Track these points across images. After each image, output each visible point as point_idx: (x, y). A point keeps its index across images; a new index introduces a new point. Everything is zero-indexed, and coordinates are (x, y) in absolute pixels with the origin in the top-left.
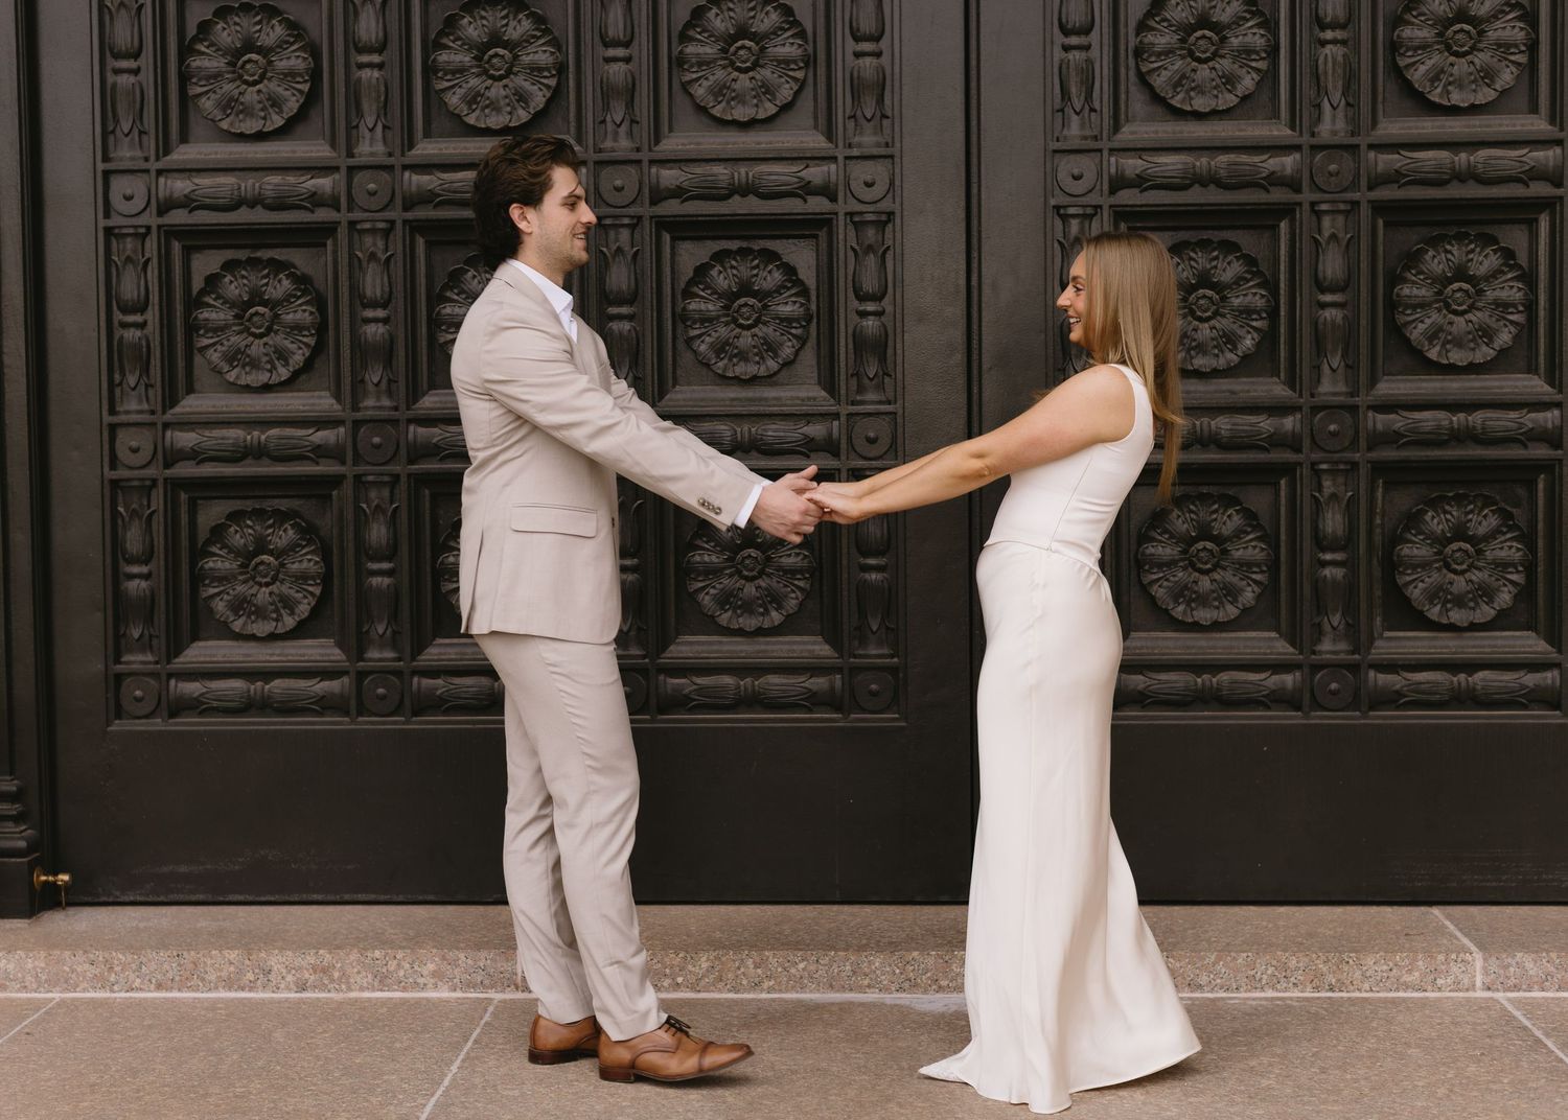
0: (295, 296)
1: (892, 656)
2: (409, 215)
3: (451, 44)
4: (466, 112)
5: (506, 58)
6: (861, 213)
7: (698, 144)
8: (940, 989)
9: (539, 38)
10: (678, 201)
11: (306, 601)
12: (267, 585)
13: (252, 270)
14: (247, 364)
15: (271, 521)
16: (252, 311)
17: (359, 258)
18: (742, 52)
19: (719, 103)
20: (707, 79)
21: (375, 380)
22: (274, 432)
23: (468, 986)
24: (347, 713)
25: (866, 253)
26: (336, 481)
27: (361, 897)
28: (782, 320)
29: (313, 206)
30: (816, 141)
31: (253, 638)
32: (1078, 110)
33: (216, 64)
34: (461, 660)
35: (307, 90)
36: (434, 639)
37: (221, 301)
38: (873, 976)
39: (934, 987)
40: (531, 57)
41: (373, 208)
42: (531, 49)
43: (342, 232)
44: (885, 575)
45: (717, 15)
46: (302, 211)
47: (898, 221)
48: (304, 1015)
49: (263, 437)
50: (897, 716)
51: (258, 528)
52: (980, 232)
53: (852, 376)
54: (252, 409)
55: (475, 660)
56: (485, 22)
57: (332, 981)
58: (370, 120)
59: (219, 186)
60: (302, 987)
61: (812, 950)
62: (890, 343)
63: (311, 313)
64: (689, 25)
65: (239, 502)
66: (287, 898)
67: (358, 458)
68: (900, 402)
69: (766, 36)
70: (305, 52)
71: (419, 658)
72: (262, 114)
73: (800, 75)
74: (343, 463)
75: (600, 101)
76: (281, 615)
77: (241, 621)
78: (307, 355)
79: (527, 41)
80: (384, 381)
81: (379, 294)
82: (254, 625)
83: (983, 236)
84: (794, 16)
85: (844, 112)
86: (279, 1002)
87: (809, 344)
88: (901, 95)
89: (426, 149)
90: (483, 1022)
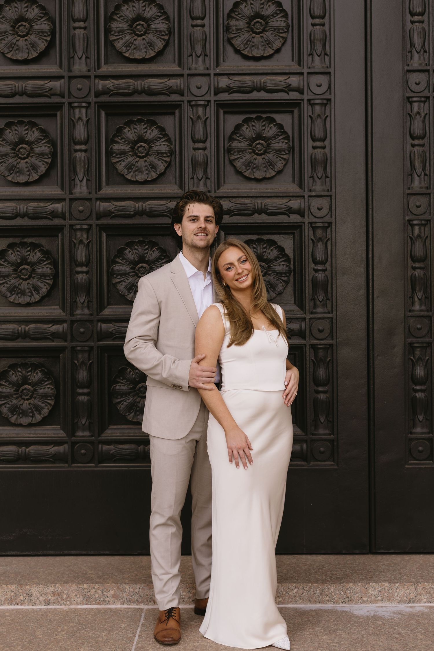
0: (43, 260)
1: (330, 434)
2: (99, 222)
3: (119, 141)
4: (126, 174)
5: (146, 147)
6: (316, 223)
7: (238, 189)
8: (363, 602)
9: (161, 138)
10: (228, 216)
11: (47, 407)
12: (28, 399)
13: (22, 248)
14: (19, 293)
15: (30, 369)
16: (22, 267)
17: (74, 243)
18: (258, 146)
19: (248, 170)
20: (242, 158)
21: (82, 302)
22: (32, 326)
23: (131, 602)
24: (66, 462)
25: (318, 241)
26: (62, 349)
27: (73, 552)
28: (277, 273)
29: (52, 217)
30: (294, 189)
31: (21, 425)
32: (419, 175)
33: (6, 149)
34: (122, 436)
35: (50, 162)
36: (109, 426)
37: (7, 263)
38: (330, 596)
39: (360, 601)
40: (157, 147)
41: (81, 218)
42: (158, 143)
43: (66, 231)
44: (327, 395)
45: (247, 128)
46: (47, 220)
47: (333, 226)
48: (50, 620)
49: (27, 328)
50: (332, 463)
51: (24, 372)
52: (373, 232)
53: (311, 300)
54: (21, 315)
55: (129, 436)
56: (136, 131)
57: (63, 600)
58: (80, 176)
59: (7, 207)
60: (48, 603)
61: (300, 583)
62: (330, 285)
63: (51, 269)
64: (233, 133)
65: (14, 359)
66: (36, 553)
67: (73, 339)
68: (334, 313)
69: (270, 139)
70: (49, 144)
71: (102, 435)
72: (28, 173)
73: (285, 157)
74: (66, 341)
75: (191, 169)
76: (35, 414)
77: (15, 417)
78: (48, 289)
79: (156, 140)
80: (86, 301)
81: (84, 259)
82: (21, 419)
83: (374, 233)
84: (284, 129)
85: (308, 175)
86: (37, 612)
87: (289, 284)
88: (335, 166)
89: (107, 191)
90: (141, 623)
